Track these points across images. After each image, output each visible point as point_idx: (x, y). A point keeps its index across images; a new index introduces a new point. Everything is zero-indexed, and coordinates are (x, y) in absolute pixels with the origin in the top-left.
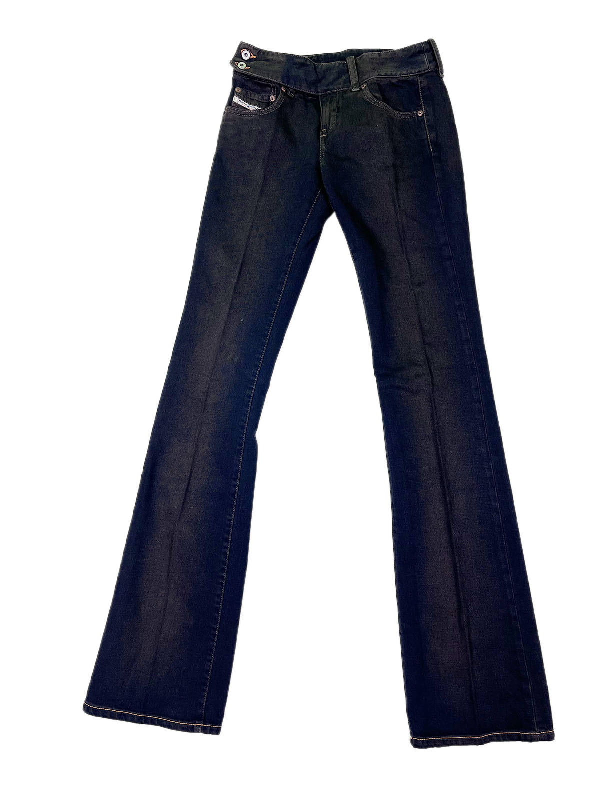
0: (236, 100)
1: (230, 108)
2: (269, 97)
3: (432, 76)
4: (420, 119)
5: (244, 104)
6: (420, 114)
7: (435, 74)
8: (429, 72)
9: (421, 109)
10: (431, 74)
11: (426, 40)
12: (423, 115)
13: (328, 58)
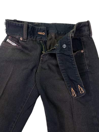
0: (8, 40)
1: (5, 43)
2: (20, 38)
3: (87, 37)
4: (82, 54)
5: (10, 42)
6: (82, 51)
7: (89, 36)
8: (86, 35)
9: (82, 50)
10: (87, 36)
11: (86, 21)
12: (83, 52)
13: (45, 25)
